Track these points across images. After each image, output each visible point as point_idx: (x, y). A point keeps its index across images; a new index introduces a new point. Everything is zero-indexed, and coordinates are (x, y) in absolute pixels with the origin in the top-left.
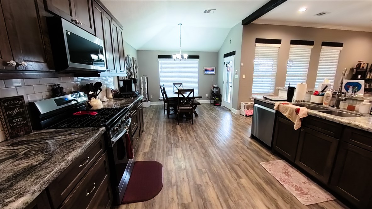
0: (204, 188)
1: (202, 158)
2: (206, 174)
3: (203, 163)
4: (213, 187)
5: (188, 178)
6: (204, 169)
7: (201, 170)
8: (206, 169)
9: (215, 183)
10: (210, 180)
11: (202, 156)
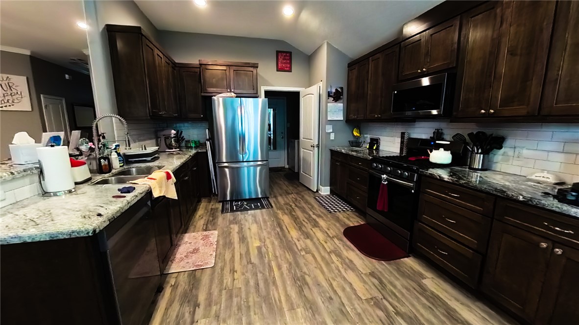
0: (302, 237)
1: (307, 273)
2: (300, 248)
3: (304, 264)
4: (292, 238)
5: (321, 243)
6: (303, 255)
7: (306, 253)
8: (301, 254)
9: (290, 241)
10: (295, 243)
11: (308, 279)
